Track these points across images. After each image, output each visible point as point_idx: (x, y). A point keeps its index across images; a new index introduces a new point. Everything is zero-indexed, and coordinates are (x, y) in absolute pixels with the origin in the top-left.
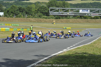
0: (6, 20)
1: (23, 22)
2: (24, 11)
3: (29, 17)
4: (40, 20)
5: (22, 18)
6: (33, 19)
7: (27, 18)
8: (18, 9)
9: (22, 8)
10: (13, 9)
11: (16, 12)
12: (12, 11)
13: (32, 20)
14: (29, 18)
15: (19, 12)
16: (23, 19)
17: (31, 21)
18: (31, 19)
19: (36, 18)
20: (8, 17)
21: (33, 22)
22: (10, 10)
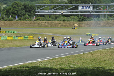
0: (3, 24)
1: (29, 27)
2: (33, 11)
3: (38, 20)
4: (55, 24)
5: (27, 22)
6: (44, 22)
7: (35, 20)
8: (23, 7)
9: (29, 5)
10: (15, 7)
11: (19, 12)
12: (14, 11)
13: (42, 24)
14: (38, 22)
15: (24, 13)
16: (29, 22)
17: (41, 26)
18: (40, 22)
19: (49, 21)
20: (5, 20)
21: (45, 27)
22: (11, 9)
